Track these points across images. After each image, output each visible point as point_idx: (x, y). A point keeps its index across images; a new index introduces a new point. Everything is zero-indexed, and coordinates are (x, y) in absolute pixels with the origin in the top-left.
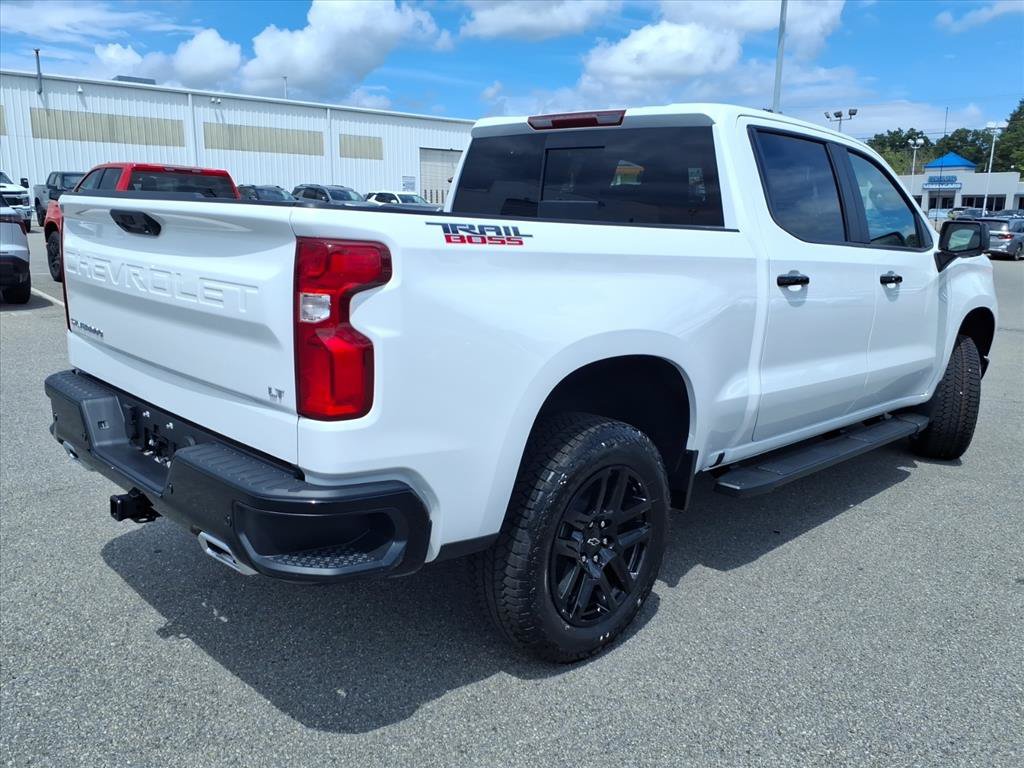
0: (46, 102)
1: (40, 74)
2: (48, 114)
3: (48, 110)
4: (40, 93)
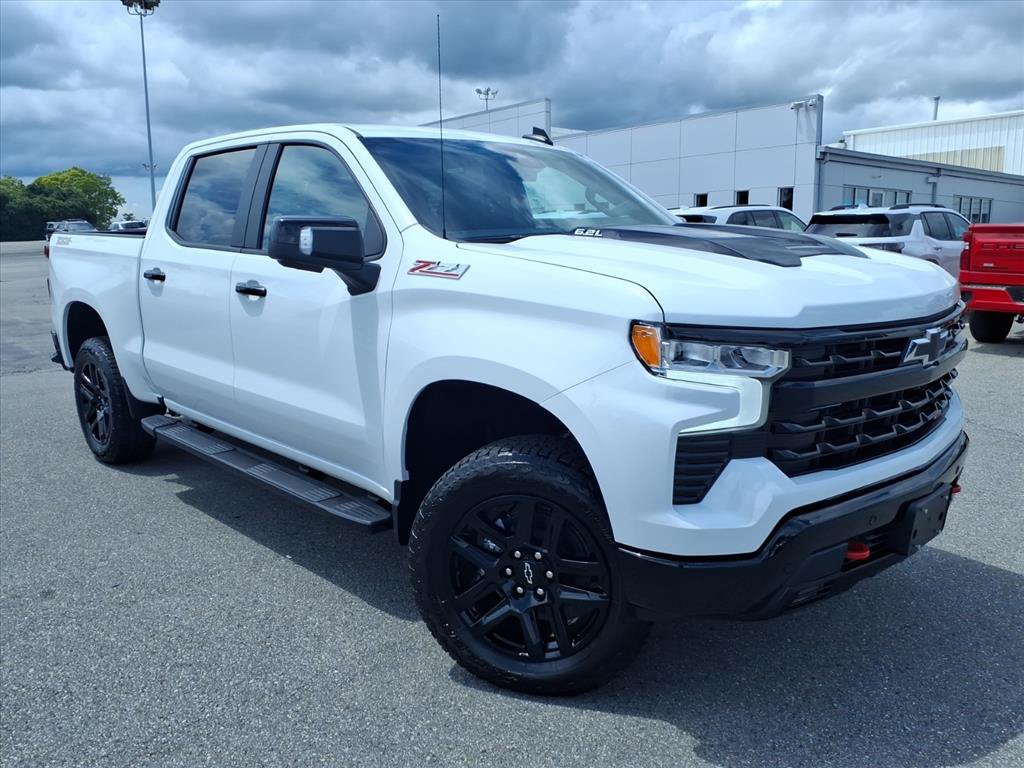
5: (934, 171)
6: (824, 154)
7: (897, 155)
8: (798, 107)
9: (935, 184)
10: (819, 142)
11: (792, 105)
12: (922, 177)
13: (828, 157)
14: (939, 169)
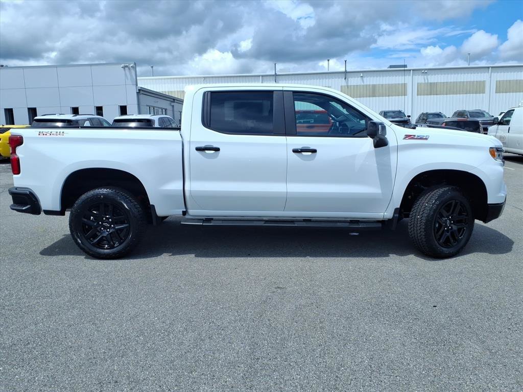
0: (347, 83)
1: (346, 71)
2: (348, 88)
3: (348, 86)
4: (345, 79)
5: (172, 100)
6: (139, 90)
7: (158, 91)
8: (124, 67)
9: (173, 106)
10: (137, 85)
11: (122, 66)
12: (169, 102)
13: (141, 92)
14: (174, 99)
